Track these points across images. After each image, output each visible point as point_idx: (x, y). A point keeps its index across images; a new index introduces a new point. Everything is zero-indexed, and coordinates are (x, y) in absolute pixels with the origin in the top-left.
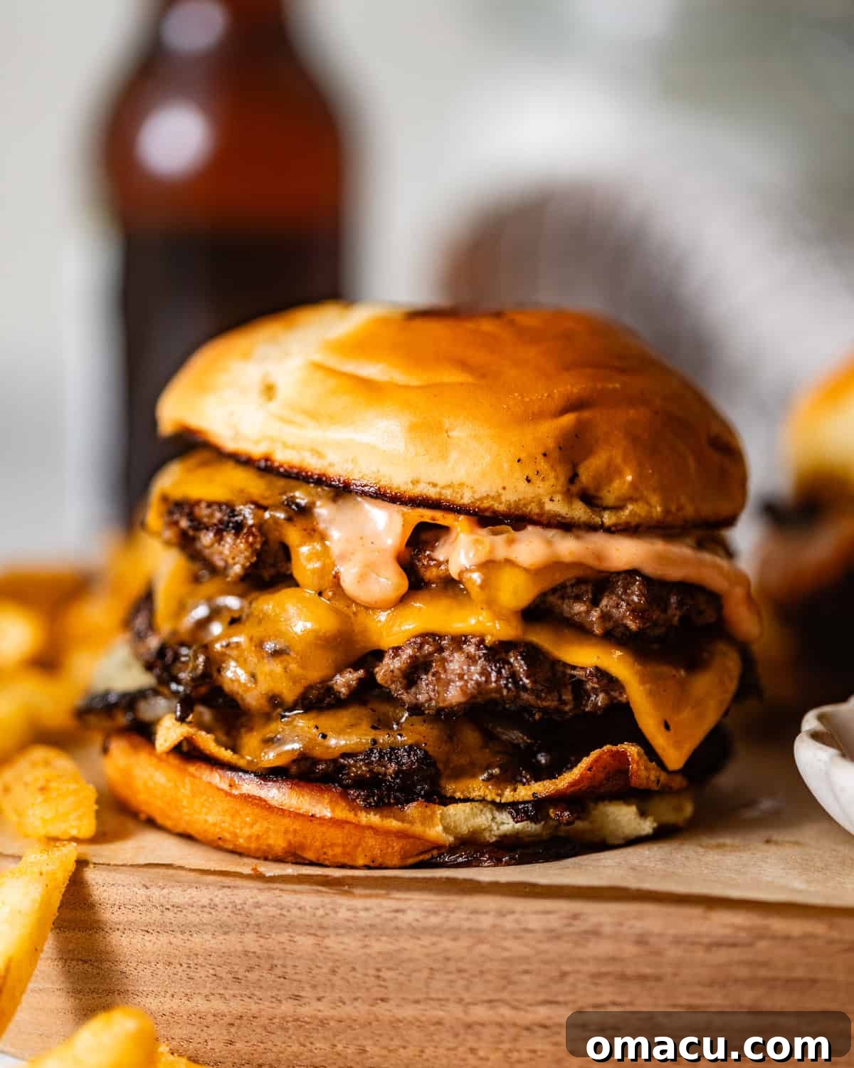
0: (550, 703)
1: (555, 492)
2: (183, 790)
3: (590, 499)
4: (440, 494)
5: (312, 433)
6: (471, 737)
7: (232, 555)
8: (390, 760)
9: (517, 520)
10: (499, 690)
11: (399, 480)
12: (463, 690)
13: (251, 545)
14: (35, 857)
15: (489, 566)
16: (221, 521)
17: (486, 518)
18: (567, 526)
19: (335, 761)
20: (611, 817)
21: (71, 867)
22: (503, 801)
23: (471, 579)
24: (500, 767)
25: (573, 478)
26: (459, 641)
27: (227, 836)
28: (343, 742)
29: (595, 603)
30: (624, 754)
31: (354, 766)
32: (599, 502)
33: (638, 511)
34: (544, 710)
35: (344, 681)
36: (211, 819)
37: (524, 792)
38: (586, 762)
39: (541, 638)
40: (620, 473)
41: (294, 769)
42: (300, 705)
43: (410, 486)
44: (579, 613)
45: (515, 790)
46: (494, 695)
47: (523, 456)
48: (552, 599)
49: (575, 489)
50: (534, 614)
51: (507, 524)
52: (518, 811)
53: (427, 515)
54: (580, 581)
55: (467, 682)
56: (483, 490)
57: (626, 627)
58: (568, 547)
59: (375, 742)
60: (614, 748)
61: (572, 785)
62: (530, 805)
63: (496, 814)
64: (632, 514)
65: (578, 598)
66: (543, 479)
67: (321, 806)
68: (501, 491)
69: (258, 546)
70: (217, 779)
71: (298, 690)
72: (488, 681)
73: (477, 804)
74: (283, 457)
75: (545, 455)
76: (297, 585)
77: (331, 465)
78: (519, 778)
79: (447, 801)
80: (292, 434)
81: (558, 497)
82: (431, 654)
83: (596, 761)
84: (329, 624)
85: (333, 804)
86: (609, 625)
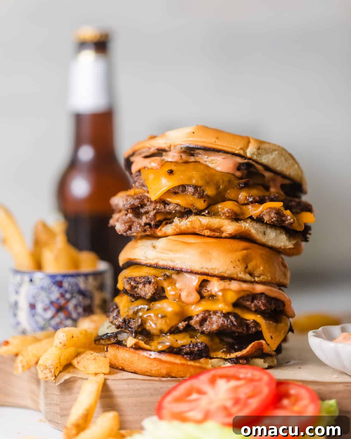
0: (240, 330)
1: (241, 271)
2: (135, 358)
3: (251, 274)
4: (209, 271)
5: (171, 255)
6: (217, 340)
7: (148, 290)
8: (196, 347)
9: (230, 279)
10: (227, 325)
11: (197, 267)
12: (218, 325)
13: (154, 287)
14: (92, 378)
15: (224, 290)
16: (145, 281)
17: (222, 278)
18: (245, 281)
19: (179, 348)
20: (256, 362)
21: (103, 380)
22: (227, 358)
23: (219, 295)
24: (226, 348)
25: (246, 268)
26: (215, 313)
27: (149, 370)
28: (182, 342)
29: (252, 302)
30: (261, 343)
31: (185, 349)
32: (253, 275)
33: (264, 277)
34: (238, 332)
35: (181, 325)
36: (144, 366)
37: (233, 355)
38: (250, 346)
39: (238, 311)
40: (259, 267)
41: (167, 351)
42: (169, 332)
43: (200, 269)
44: (248, 305)
45: (230, 355)
46: (225, 328)
47: (232, 261)
48: (241, 301)
49: (247, 270)
50: (236, 305)
51: (228, 280)
52: (231, 361)
53: (205, 277)
54: (248, 296)
55: (218, 323)
56: (221, 270)
57: (261, 309)
58: (245, 286)
59: (191, 342)
60: (258, 341)
61: (247, 352)
62: (235, 359)
63: (225, 362)
64: (263, 278)
65: (248, 301)
66: (238, 267)
67: (177, 360)
68: (226, 270)
69: (156, 287)
70: (145, 354)
71: (169, 328)
72: (224, 323)
73: (219, 359)
74: (161, 263)
75: (239, 260)
76: (167, 298)
77: (177, 264)
78: (231, 352)
79: (211, 358)
80: (164, 256)
81: (242, 273)
82: (207, 316)
83: (253, 345)
84: (177, 309)
85: (180, 359)
86: (256, 308)
